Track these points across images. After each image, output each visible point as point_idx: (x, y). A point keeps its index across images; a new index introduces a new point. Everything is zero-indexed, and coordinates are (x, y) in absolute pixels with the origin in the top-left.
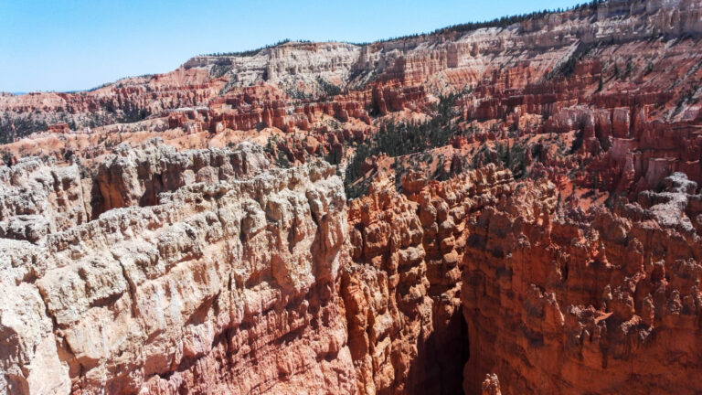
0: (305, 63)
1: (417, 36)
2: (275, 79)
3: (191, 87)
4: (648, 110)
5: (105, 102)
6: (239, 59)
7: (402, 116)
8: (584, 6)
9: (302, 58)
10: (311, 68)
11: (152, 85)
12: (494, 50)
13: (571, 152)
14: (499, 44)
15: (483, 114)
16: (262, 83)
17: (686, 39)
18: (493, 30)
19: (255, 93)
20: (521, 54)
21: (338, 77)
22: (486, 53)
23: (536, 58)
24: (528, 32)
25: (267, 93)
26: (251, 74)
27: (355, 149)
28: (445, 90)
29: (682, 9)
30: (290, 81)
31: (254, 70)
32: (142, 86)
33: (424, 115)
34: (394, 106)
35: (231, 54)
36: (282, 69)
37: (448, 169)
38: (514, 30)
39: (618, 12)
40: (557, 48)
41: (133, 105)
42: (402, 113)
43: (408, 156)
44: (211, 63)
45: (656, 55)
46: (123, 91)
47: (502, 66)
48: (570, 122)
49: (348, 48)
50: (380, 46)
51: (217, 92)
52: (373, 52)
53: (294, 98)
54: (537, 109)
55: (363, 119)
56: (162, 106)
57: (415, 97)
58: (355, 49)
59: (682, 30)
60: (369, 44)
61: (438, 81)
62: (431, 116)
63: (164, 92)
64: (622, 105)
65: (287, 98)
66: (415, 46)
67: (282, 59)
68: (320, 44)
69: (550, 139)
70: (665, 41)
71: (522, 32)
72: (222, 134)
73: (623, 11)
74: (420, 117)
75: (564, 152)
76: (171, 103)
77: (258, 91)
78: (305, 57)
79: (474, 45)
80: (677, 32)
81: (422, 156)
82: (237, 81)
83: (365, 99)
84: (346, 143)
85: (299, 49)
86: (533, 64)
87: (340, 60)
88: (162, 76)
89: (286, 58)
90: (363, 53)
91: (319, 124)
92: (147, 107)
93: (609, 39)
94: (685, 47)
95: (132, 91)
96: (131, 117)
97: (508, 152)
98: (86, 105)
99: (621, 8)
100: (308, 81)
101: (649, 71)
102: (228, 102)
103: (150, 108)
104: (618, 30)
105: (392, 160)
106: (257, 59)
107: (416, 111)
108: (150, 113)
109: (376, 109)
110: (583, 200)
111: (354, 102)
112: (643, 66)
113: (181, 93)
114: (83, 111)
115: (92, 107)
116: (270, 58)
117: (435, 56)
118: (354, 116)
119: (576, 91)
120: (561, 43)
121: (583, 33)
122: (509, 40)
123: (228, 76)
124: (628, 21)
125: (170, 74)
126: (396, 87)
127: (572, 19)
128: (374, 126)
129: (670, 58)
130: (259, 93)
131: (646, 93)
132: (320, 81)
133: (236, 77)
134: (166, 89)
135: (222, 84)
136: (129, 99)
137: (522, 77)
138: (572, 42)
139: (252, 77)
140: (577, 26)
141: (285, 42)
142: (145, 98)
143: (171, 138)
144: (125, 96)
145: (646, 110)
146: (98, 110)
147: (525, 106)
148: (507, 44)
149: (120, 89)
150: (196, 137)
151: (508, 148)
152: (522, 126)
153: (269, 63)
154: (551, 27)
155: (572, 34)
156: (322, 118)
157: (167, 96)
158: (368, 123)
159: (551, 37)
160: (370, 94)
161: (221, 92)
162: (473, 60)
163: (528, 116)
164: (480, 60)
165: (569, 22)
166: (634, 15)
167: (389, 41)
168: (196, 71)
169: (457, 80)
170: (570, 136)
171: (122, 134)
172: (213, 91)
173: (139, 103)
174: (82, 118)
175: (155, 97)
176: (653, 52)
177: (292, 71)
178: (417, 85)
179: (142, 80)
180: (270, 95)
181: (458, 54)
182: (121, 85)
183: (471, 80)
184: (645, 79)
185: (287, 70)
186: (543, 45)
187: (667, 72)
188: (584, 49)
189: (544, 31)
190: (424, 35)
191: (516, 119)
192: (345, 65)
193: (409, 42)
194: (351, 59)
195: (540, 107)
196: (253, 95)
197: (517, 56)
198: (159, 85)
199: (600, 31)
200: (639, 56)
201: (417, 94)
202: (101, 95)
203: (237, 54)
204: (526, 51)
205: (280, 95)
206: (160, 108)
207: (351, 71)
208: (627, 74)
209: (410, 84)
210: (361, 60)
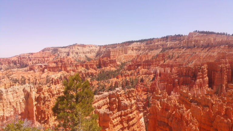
0: (82, 51)
1: (117, 44)
2: (71, 56)
3: (43, 57)
4: (176, 69)
5: (14, 62)
6: (61, 49)
7: (108, 69)
8: (164, 37)
9: (81, 49)
10: (84, 53)
11: (30, 56)
12: (139, 49)
13: (152, 81)
14: (140, 47)
15: (129, 68)
16: (67, 57)
17: (189, 48)
18: (139, 43)
19: (64, 60)
20: (146, 51)
21: (92, 55)
22: (136, 50)
23: (150, 52)
24: (149, 44)
25: (68, 60)
26: (64, 54)
27: (91, 78)
28: (123, 61)
29: (188, 40)
30: (76, 56)
31: (65, 53)
32: (27, 57)
33: (115, 68)
34: (105, 65)
35: (58, 47)
36: (74, 53)
37: (114, 85)
38: (145, 44)
39: (174, 39)
40: (156, 49)
41: (23, 63)
42: (108, 67)
43: (102, 81)
44: (51, 50)
45: (180, 52)
46: (20, 58)
47: (141, 54)
48: (152, 72)
49: (96, 47)
50: (105, 46)
51: (52, 59)
52: (103, 48)
53: (77, 62)
54: (146, 67)
55: (95, 69)
56: (33, 63)
57: (113, 63)
58: (98, 47)
59: (188, 45)
60: (102, 46)
61: (121, 58)
62: (117, 69)
63: (34, 59)
64: (168, 67)
65: (75, 62)
66: (116, 47)
67: (74, 49)
68: (87, 45)
69: (146, 77)
70: (183, 49)
71: (147, 44)
72: (46, 73)
73: (175, 39)
74: (113, 69)
75: (150, 81)
76: (36, 62)
77: (65, 59)
78: (82, 49)
79: (133, 47)
80: (186, 46)
81: (107, 81)
82: (59, 56)
83: (96, 63)
84: (88, 76)
85: (80, 47)
86: (149, 54)
87: (93, 50)
88: (34, 53)
89: (75, 49)
90: (100, 48)
91: (80, 70)
92: (27, 63)
93: (171, 47)
94: (188, 50)
95: (23, 58)
96: (22, 67)
97: (133, 81)
98: (7, 62)
99: (174, 38)
100: (82, 57)
101: (178, 57)
102: (55, 62)
103: (28, 64)
104: (173, 45)
105: (97, 82)
106: (66, 49)
107: (112, 67)
108: (28, 65)
109: (99, 66)
110: (144, 95)
111: (92, 63)
112: (177, 56)
113: (40, 59)
114: (6, 64)
115: (9, 63)
116: (70, 49)
117: (120, 50)
118: (92, 68)
119: (158, 62)
120: (157, 48)
121: (164, 45)
122: (143, 46)
123: (56, 54)
124: (176, 42)
125: (37, 53)
126: (107, 59)
127: (161, 41)
128: (98, 71)
129: (184, 54)
130: (65, 60)
131: (175, 64)
132: (86, 56)
133: (59, 55)
134: (35, 58)
135: (54, 57)
136: (22, 61)
137: (146, 58)
138: (161, 48)
139: (64, 55)
140: (162, 43)
141: (75, 44)
142: (27, 61)
143: (29, 73)
144: (21, 60)
145: (175, 69)
146: (11, 64)
147: (142, 67)
148: (143, 47)
149: (19, 58)
150: (37, 74)
151: (133, 79)
152: (140, 73)
153: (69, 51)
154: (155, 43)
155: (161, 45)
156: (81, 68)
157: (35, 60)
158: (96, 70)
159: (155, 46)
160: (98, 61)
161: (53, 59)
162: (132, 52)
163: (143, 69)
164: (134, 52)
165: (160, 42)
166: (178, 40)
167: (109, 45)
168: (46, 52)
169: (127, 58)
170: (152, 76)
171: (13, 72)
172: (51, 59)
173: (25, 62)
174: (5, 66)
175: (30, 60)
176: (179, 52)
177: (77, 53)
178: (114, 59)
179: (28, 55)
180: (69, 61)
181: (128, 50)
182: (20, 56)
183: (131, 58)
184: (177, 59)
185: (75, 53)
186: (152, 48)
187: (183, 58)
188: (164, 50)
189: (153, 44)
190: (119, 44)
191: (139, 70)
192: (95, 52)
193: (114, 46)
194: (97, 50)
195: (147, 67)
196: (63, 61)
197: (145, 51)
198: (33, 56)
199: (168, 45)
200: (176, 53)
201: (113, 62)
202: (13, 59)
203: (60, 47)
204: (148, 50)
205: (72, 61)
206: (32, 64)
207: (97, 54)
208: (172, 58)
209: (112, 59)
210: (99, 50)
